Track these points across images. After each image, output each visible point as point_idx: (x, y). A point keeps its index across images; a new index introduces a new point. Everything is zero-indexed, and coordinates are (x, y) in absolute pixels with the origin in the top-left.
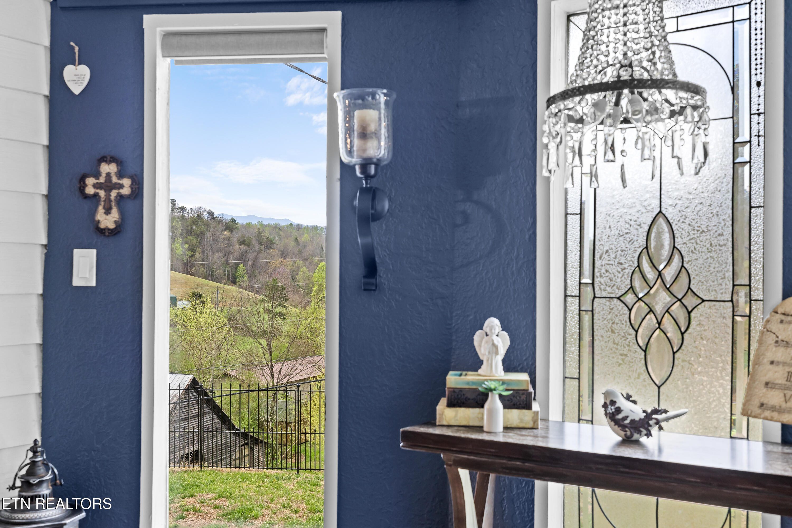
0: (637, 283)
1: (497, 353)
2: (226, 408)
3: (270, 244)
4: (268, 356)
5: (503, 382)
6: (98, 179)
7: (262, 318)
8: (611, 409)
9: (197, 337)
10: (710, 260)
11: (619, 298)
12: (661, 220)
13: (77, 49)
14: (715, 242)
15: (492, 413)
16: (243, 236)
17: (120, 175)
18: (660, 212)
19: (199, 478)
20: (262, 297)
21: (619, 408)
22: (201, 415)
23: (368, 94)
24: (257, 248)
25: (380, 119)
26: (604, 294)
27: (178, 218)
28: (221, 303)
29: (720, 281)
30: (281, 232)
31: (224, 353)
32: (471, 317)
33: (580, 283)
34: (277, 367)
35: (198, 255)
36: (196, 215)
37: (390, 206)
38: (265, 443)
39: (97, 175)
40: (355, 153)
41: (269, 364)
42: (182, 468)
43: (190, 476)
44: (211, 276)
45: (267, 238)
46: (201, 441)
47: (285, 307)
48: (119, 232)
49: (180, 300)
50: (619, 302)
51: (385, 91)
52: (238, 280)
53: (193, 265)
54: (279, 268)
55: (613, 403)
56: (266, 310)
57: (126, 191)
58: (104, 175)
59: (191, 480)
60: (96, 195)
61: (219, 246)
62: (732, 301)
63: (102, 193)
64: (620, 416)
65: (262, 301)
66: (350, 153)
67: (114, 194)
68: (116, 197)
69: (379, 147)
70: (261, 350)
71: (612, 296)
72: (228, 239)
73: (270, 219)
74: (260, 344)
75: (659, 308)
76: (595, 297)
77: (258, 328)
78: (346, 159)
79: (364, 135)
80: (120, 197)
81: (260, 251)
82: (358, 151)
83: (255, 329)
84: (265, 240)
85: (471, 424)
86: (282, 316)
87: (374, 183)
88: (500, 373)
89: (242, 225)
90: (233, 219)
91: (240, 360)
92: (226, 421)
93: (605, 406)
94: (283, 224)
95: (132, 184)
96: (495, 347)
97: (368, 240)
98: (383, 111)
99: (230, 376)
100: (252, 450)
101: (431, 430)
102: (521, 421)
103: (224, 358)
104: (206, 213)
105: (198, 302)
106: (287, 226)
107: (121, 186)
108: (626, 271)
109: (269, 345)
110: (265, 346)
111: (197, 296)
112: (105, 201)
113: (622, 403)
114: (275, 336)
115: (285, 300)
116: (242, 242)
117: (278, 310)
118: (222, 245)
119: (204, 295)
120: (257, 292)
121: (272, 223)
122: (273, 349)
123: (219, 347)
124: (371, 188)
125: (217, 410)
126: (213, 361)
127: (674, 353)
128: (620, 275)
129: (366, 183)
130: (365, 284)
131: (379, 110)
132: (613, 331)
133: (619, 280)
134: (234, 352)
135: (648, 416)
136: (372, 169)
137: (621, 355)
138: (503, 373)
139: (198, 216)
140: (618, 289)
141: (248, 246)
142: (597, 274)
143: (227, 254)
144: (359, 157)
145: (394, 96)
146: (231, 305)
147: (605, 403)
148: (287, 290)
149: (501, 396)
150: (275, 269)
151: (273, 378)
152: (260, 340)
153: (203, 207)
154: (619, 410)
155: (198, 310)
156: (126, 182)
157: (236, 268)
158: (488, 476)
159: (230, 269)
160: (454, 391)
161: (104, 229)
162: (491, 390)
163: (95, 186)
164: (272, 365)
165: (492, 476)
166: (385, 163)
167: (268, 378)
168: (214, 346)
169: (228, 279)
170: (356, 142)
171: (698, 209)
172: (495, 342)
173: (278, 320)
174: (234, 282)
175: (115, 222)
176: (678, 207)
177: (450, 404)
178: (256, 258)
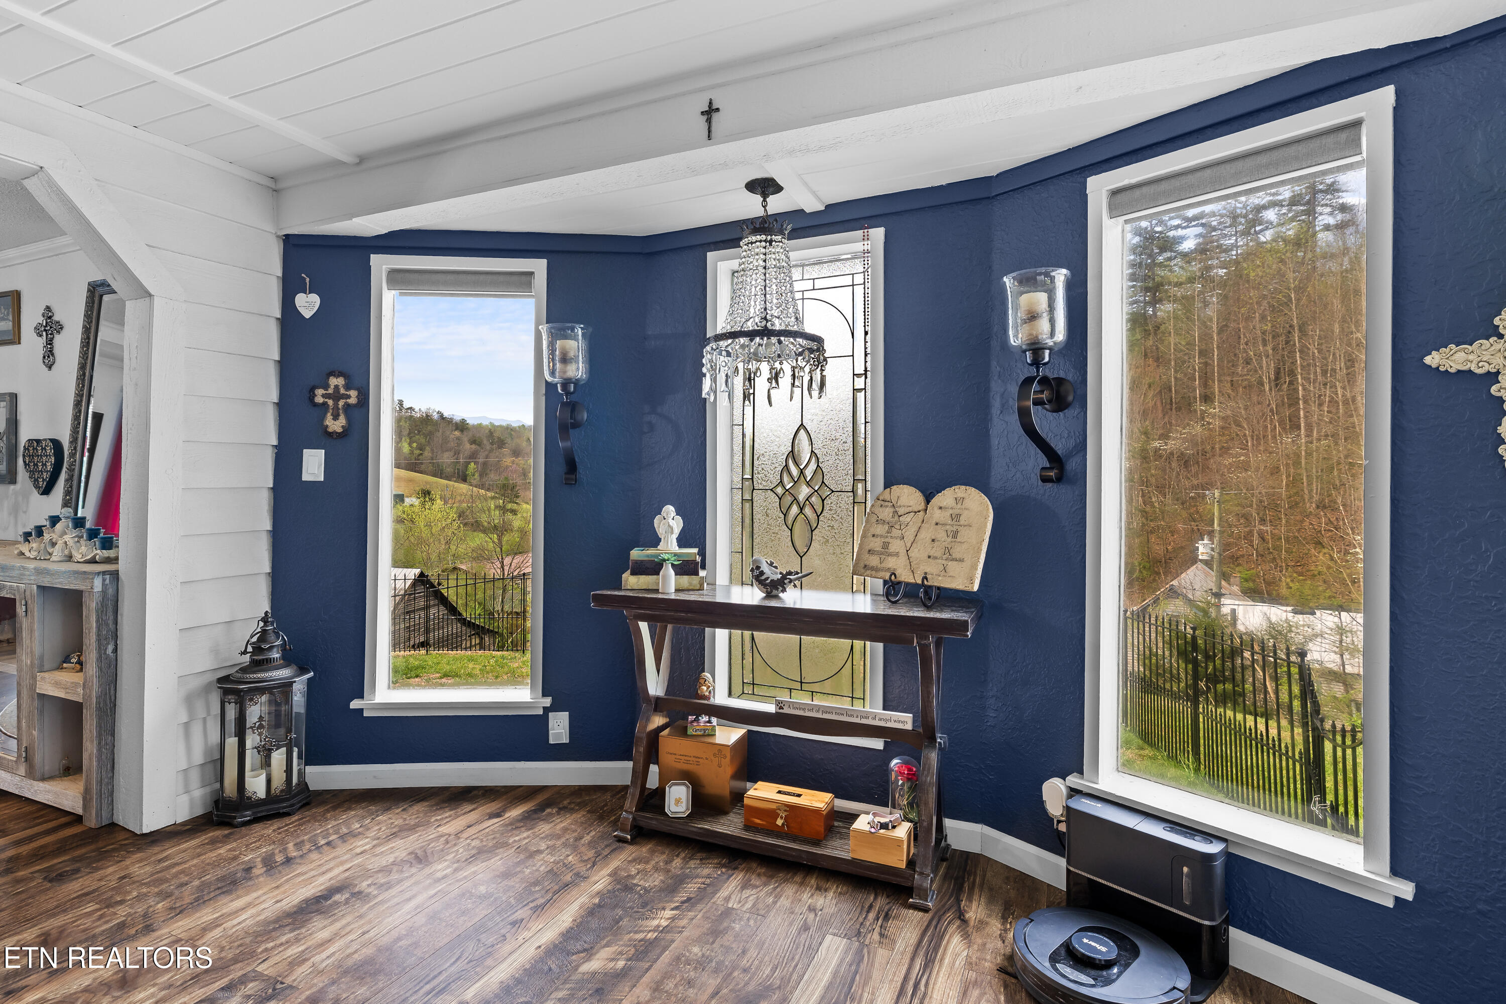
0: (786, 478)
1: (672, 533)
2: (452, 598)
3: (501, 444)
4: (498, 549)
5: (675, 555)
6: (327, 390)
7: (493, 514)
8: (756, 573)
9: (425, 533)
10: (838, 461)
11: (771, 490)
12: (802, 432)
13: (308, 280)
14: (841, 448)
15: (665, 578)
16: (474, 436)
17: (348, 387)
18: (802, 424)
19: (426, 661)
20: (493, 494)
21: (762, 571)
22: (427, 608)
23: (568, 328)
24: (488, 447)
25: (578, 346)
26: (761, 487)
27: (406, 418)
28: (450, 500)
29: (845, 477)
30: (513, 433)
31: (453, 547)
32: (655, 506)
33: (743, 478)
34: (507, 561)
35: (427, 453)
36: (424, 415)
37: (588, 416)
38: (496, 632)
39: (326, 387)
40: (557, 374)
41: (500, 558)
42: (407, 653)
43: (416, 659)
44: (439, 473)
45: (499, 438)
46: (427, 631)
47: (516, 503)
48: (346, 435)
49: (407, 497)
50: (772, 493)
51: (582, 326)
52: (468, 478)
53: (422, 463)
54: (511, 466)
55: (758, 568)
56: (496, 507)
57: (353, 400)
58: (332, 387)
59: (416, 663)
60: (325, 404)
61: (449, 445)
62: (853, 491)
63: (330, 402)
64: (763, 578)
65: (493, 498)
66: (553, 373)
67: (341, 403)
68: (344, 405)
69: (578, 369)
70: (491, 544)
71: (767, 488)
72: (458, 439)
73: (503, 420)
74: (491, 539)
75: (801, 498)
76: (754, 489)
77: (489, 523)
78: (549, 379)
79: (565, 360)
80: (347, 406)
81: (491, 451)
82: (559, 372)
83: (486, 524)
84: (496, 440)
85: (650, 588)
86: (514, 512)
87: (574, 398)
88: (674, 547)
89: (473, 425)
90: (463, 420)
91: (470, 554)
92: (453, 610)
93: (752, 570)
94: (515, 425)
95: (358, 395)
96: (671, 529)
97: (568, 444)
98: (580, 342)
99: (460, 569)
100: (481, 639)
101: (616, 593)
102: (691, 584)
103: (454, 552)
104: (435, 413)
105: (427, 499)
106: (519, 427)
107: (349, 397)
108: (777, 469)
109: (500, 540)
110: (496, 540)
111: (426, 493)
112: (333, 409)
113: (765, 568)
114: (506, 531)
115: (517, 497)
116: (473, 442)
117: (509, 506)
118: (452, 444)
119: (433, 492)
120: (488, 490)
121: (504, 424)
122: (504, 543)
123: (448, 543)
124: (570, 402)
125: (443, 600)
126: (442, 556)
127: (812, 531)
128: (772, 473)
129: (567, 399)
130: (566, 479)
131: (577, 340)
132: (767, 515)
133: (772, 476)
134: (464, 546)
135: (784, 577)
136: (572, 388)
137: (774, 533)
138: (677, 548)
139: (427, 416)
140: (771, 482)
141: (479, 445)
142: (755, 472)
143: (457, 453)
144: (561, 378)
145: (591, 330)
146: (461, 502)
147: (752, 568)
148: (518, 488)
149: (672, 565)
150: (507, 467)
151: (503, 570)
152: (491, 536)
153: (432, 408)
154: (762, 573)
155: (427, 507)
156: (353, 393)
157: (467, 467)
158: (666, 626)
159: (460, 468)
160: (636, 562)
161: (332, 433)
162: (664, 560)
163: (323, 396)
164: (502, 559)
165: (670, 627)
166: (583, 382)
167: (499, 571)
168: (443, 542)
169: (459, 477)
170: (558, 366)
171: (829, 422)
172: (670, 524)
173: (509, 516)
174: (464, 479)
175: (343, 427)
176: (815, 421)
177: (633, 574)
178: (487, 457)
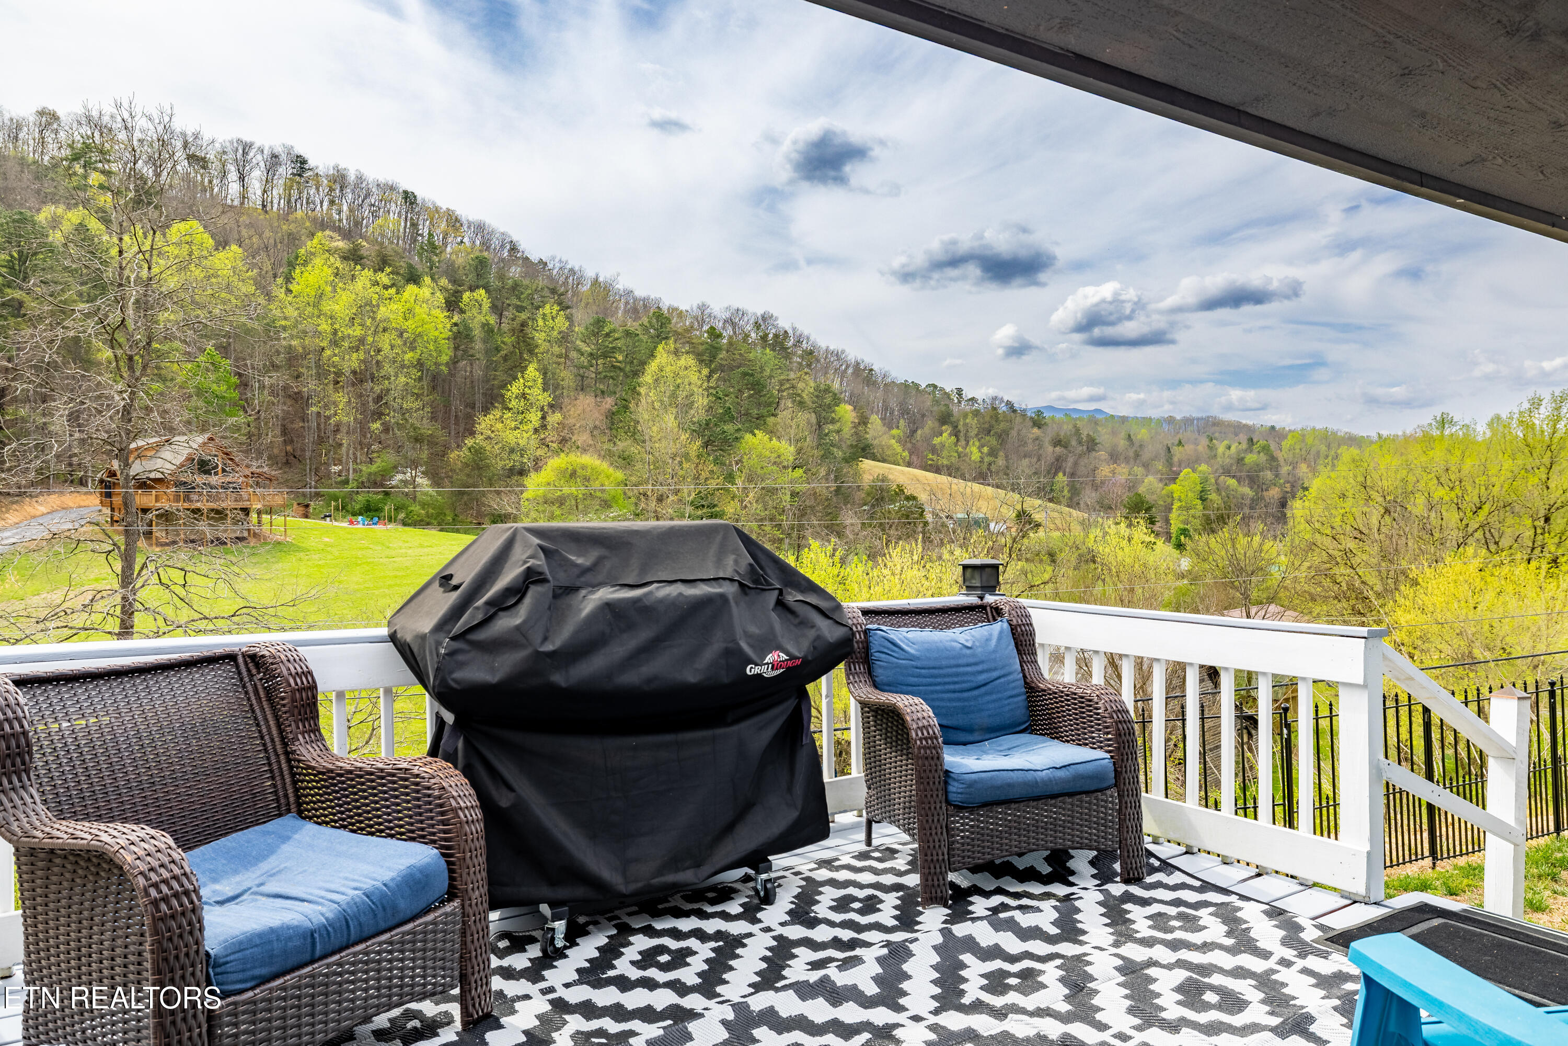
3: (1092, 444)
16: (1057, 435)
24: (1077, 450)
36: (990, 407)
52: (1057, 495)
54: (1111, 477)
61: (1027, 449)
72: (1037, 439)
81: (1081, 454)
90: (1039, 409)
104: (1003, 405)
116: (1057, 442)
118: (1030, 447)
139: (994, 408)
141: (1066, 447)
153: (999, 396)
169: (1044, 494)
178: (1076, 464)
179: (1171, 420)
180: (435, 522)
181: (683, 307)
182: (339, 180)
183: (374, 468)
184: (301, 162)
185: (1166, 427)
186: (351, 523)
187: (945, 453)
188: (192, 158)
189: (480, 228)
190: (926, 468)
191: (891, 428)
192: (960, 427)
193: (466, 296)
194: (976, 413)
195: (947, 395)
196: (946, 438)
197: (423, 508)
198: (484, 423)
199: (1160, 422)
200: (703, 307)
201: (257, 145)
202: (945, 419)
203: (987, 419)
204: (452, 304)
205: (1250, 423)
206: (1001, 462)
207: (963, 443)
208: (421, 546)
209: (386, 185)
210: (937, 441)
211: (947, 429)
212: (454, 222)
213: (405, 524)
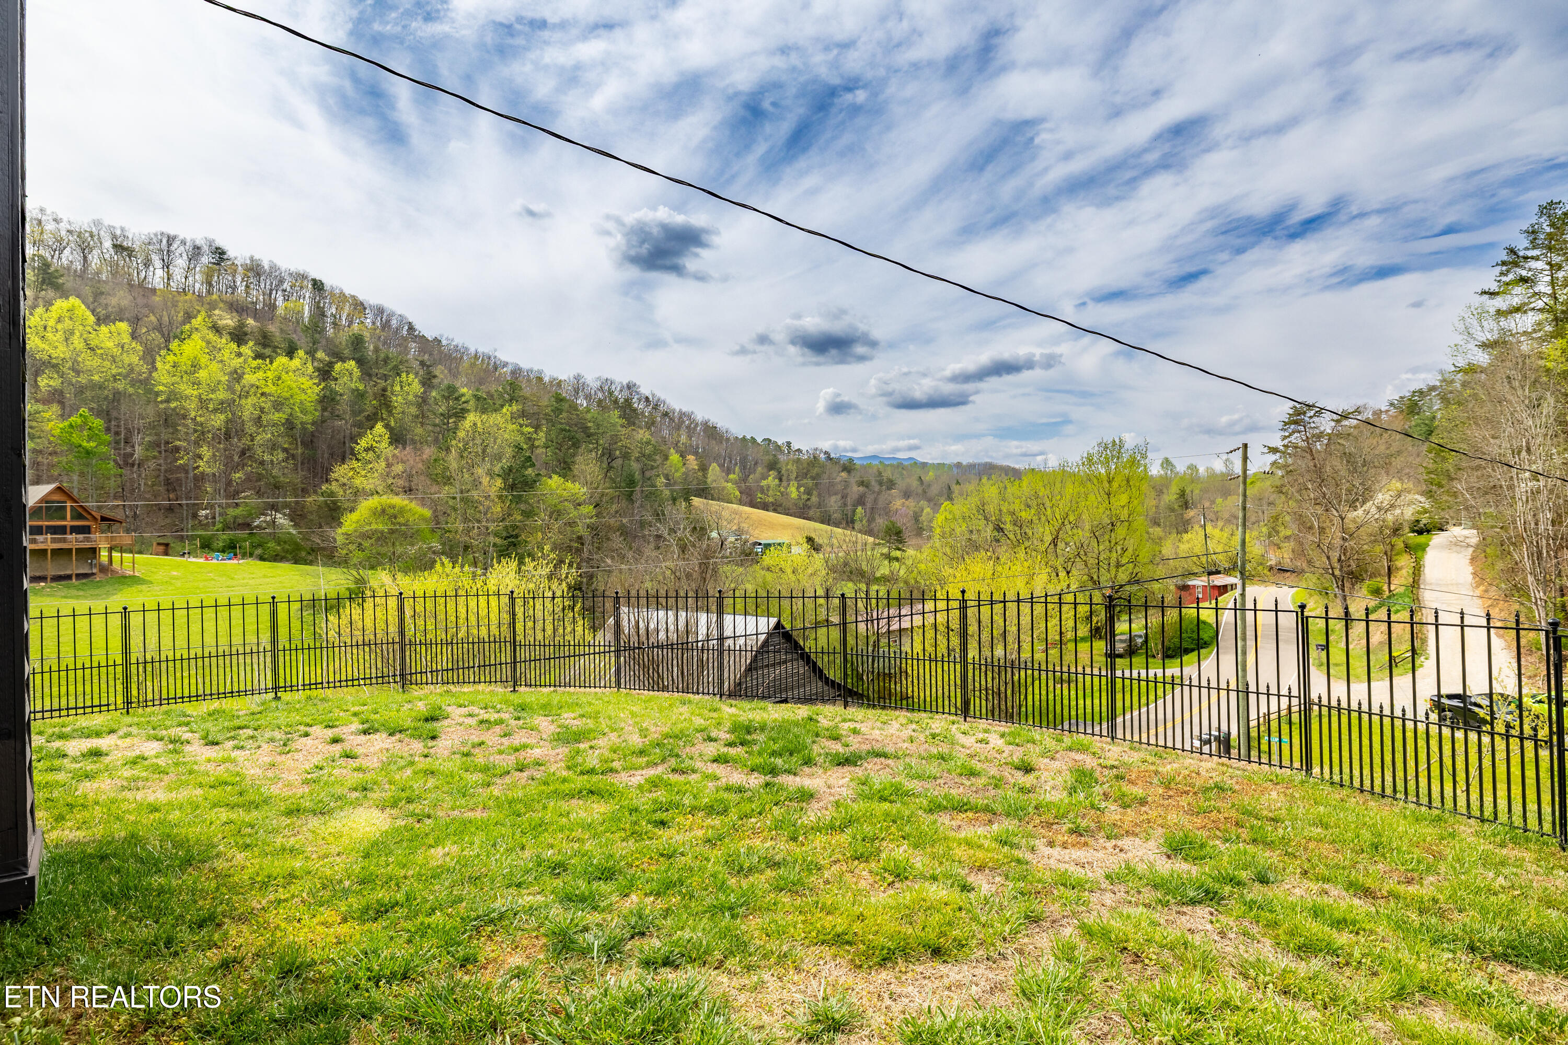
3: (891, 484)
16: (861, 478)
20: (880, 541)
24: (877, 489)
27: (793, 461)
30: (904, 471)
36: (812, 457)
38: (864, 696)
44: (828, 521)
45: (888, 478)
47: (902, 550)
49: (794, 545)
52: (856, 524)
53: (810, 510)
54: (901, 510)
56: (882, 555)
61: (836, 488)
65: (879, 545)
72: (845, 481)
81: (880, 493)
84: (885, 480)
86: (900, 560)
89: (861, 466)
90: (851, 459)
104: (822, 454)
111: (809, 540)
115: (903, 543)
116: (862, 483)
117: (896, 554)
118: (839, 487)
120: (875, 536)
139: (815, 457)
141: (867, 487)
143: (844, 497)
148: (906, 533)
150: (896, 511)
157: (854, 511)
159: (848, 513)
169: (846, 524)
174: (852, 525)
178: (876, 500)
179: (959, 465)
180: (290, 557)
181: (562, 377)
182: (254, 270)
183: (238, 511)
184: (220, 253)
185: (955, 470)
186: (207, 559)
187: (771, 493)
188: (118, 248)
189: (380, 311)
190: (753, 505)
191: (728, 474)
192: (783, 472)
193: (338, 366)
194: (798, 461)
195: (778, 448)
196: (771, 480)
197: (279, 544)
198: (341, 472)
199: (950, 467)
200: (578, 378)
201: (181, 237)
202: (773, 465)
203: (805, 465)
204: (325, 373)
205: (1017, 467)
206: (814, 499)
207: (784, 483)
208: (265, 576)
209: (298, 274)
210: (764, 483)
211: (773, 473)
212: (359, 306)
213: (262, 558)
